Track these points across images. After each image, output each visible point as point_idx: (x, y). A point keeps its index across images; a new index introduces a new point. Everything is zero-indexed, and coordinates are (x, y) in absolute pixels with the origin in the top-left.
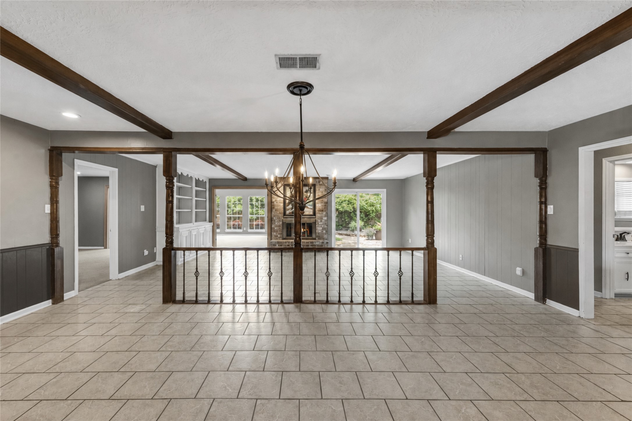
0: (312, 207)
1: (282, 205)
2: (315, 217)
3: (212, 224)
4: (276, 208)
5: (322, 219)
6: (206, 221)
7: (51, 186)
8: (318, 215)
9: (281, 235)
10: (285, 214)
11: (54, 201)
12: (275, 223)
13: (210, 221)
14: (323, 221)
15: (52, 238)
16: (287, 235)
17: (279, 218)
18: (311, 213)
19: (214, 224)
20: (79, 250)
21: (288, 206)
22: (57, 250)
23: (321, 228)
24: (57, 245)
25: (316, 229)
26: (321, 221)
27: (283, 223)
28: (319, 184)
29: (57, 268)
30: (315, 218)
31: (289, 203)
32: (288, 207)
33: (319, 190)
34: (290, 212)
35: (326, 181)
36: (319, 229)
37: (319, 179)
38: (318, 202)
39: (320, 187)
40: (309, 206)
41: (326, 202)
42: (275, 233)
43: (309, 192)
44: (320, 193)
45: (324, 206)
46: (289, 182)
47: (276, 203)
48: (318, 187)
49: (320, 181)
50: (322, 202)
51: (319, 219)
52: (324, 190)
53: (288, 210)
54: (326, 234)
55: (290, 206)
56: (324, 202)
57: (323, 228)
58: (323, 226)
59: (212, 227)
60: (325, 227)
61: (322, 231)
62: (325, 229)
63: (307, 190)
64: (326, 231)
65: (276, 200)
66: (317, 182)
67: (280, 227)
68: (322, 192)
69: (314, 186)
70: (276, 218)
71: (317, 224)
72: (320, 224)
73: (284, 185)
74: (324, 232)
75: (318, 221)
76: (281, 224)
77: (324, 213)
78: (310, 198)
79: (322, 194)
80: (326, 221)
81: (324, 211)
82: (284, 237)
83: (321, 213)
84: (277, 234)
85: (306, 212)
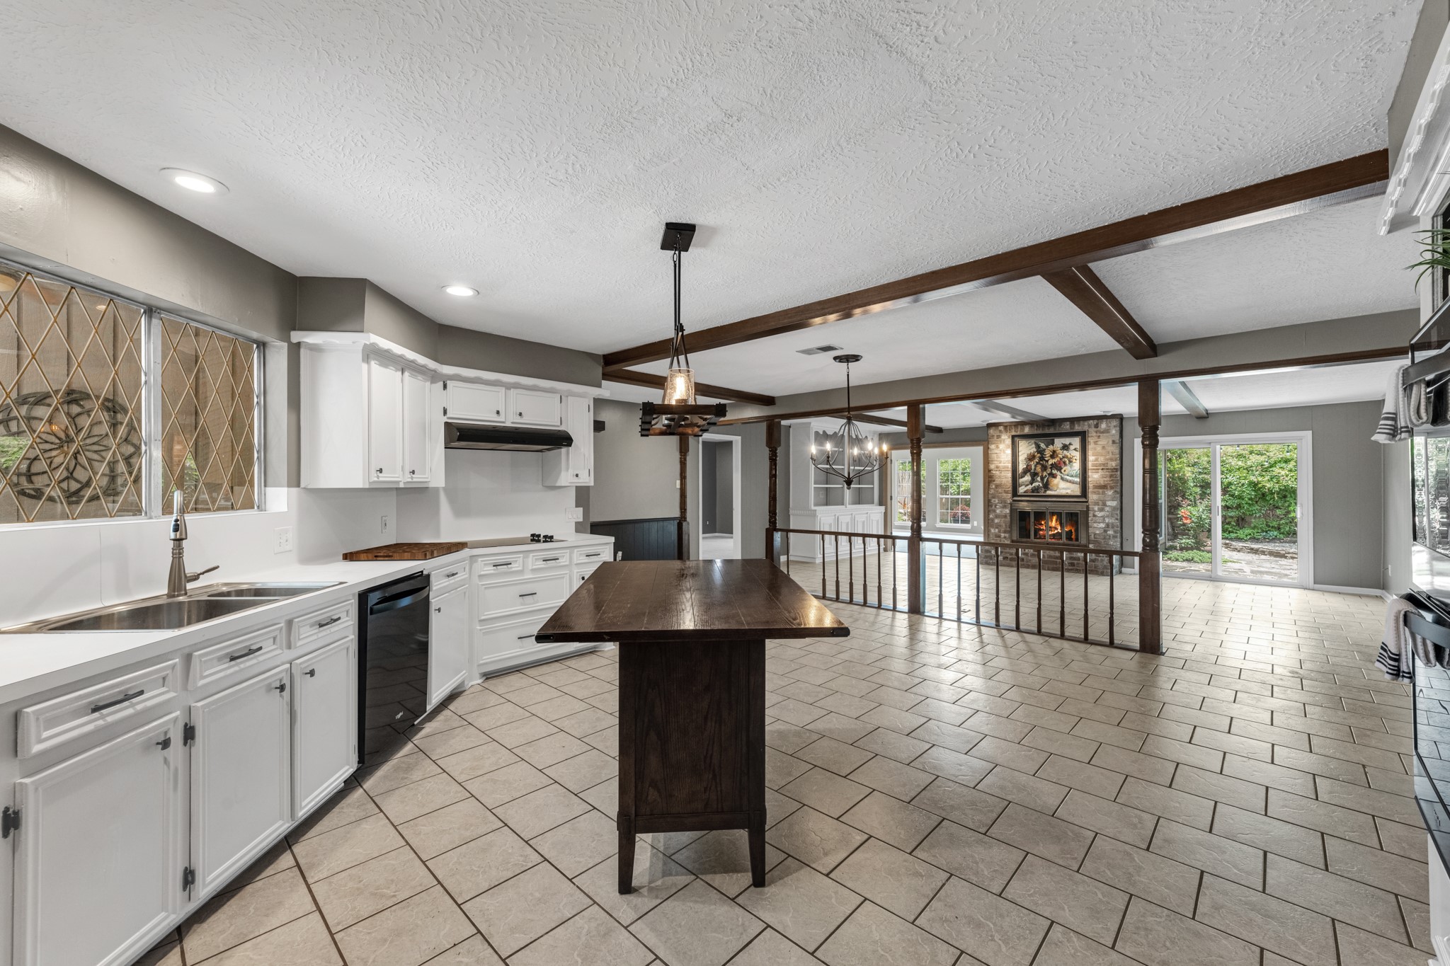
0: (1077, 480)
1: (1009, 475)
2: (1084, 500)
3: (882, 509)
4: (998, 481)
5: (1104, 505)
6: (873, 503)
7: (681, 462)
8: (1092, 497)
9: (1007, 535)
10: (1015, 493)
11: (683, 477)
12: (995, 511)
13: (881, 504)
14: (1107, 509)
15: (681, 512)
16: (1021, 535)
17: (1003, 502)
18: (1078, 493)
19: (886, 509)
20: (703, 538)
21: (1023, 477)
22: (684, 524)
23: (1102, 525)
24: (685, 520)
25: (1087, 526)
26: (1101, 510)
27: (1012, 510)
28: (1096, 429)
29: (685, 542)
30: (1087, 502)
32: (1021, 480)
33: (1096, 443)
34: (1026, 489)
35: (1115, 422)
36: (1095, 525)
37: (1098, 420)
38: (1094, 469)
39: (1099, 436)
40: (1072, 476)
41: (1115, 469)
42: (997, 530)
43: (1072, 447)
44: (1099, 449)
45: (1110, 477)
46: (1023, 430)
47: (997, 472)
48: (1092, 436)
49: (1097, 424)
50: (1102, 469)
51: (1097, 504)
52: (1111, 442)
53: (1022, 485)
54: (1115, 537)
55: (1027, 478)
56: (1108, 469)
57: (1108, 525)
58: (1107, 520)
59: (883, 514)
60: (1114, 521)
61: (1106, 531)
62: (1113, 527)
63: (1068, 444)
64: (1115, 532)
65: (997, 467)
66: (1089, 426)
67: (1005, 516)
68: (1104, 447)
69: (1083, 436)
70: (997, 501)
71: (1091, 515)
72: (1099, 514)
73: (1013, 437)
74: (1110, 532)
75: (1093, 508)
76: (1008, 511)
77: (1110, 493)
78: (1074, 461)
79: (1104, 451)
80: (1114, 508)
81: (1112, 488)
82: (1015, 538)
83: (1101, 491)
84: (999, 531)
85: (1063, 489)
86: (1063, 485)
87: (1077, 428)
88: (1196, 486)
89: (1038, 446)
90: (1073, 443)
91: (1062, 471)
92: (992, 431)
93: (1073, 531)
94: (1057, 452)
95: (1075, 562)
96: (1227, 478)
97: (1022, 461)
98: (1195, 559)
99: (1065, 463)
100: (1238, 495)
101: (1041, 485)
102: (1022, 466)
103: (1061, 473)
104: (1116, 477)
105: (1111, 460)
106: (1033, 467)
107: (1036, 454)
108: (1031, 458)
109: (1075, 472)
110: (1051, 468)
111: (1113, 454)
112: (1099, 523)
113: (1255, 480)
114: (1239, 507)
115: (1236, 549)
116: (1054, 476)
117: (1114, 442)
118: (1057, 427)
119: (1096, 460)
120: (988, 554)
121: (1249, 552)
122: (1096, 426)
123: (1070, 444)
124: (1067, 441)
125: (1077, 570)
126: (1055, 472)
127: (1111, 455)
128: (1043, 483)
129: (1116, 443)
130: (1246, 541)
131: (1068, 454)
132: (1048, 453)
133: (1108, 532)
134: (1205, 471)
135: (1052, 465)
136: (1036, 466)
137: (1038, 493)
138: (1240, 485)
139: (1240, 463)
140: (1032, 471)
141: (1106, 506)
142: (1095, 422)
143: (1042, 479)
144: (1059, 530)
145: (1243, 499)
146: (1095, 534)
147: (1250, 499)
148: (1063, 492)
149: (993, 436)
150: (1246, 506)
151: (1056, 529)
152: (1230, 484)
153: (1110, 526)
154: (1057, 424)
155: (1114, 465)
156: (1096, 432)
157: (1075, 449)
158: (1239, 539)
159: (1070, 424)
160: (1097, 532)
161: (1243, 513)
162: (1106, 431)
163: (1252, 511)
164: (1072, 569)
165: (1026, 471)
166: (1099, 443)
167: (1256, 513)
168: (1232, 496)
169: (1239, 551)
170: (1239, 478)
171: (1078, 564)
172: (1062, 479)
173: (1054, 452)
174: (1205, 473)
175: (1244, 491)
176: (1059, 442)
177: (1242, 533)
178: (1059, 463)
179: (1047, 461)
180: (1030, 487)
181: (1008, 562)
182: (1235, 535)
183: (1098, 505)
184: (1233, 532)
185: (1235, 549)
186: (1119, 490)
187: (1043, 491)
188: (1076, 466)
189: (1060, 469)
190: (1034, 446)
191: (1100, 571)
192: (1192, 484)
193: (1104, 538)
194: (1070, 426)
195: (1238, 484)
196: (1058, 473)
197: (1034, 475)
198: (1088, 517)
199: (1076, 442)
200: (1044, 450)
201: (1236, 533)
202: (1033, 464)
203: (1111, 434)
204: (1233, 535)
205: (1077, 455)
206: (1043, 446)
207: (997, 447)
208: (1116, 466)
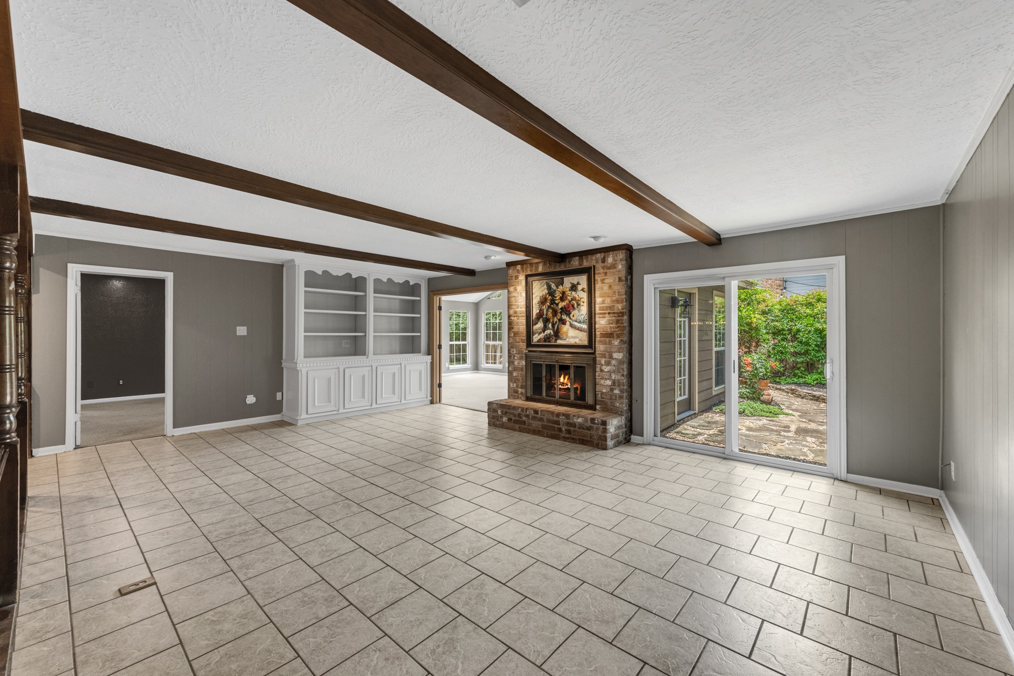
0: (585, 326)
1: (525, 321)
2: (591, 351)
3: (430, 357)
5: (611, 357)
6: (421, 352)
8: (600, 348)
9: (523, 391)
10: (529, 342)
12: (515, 363)
13: (429, 353)
14: (614, 362)
17: (520, 352)
18: (586, 343)
19: (433, 359)
21: (536, 324)
23: (609, 383)
25: (595, 384)
26: (608, 364)
27: (527, 363)
28: (603, 265)
30: (594, 353)
31: (538, 318)
32: (535, 327)
33: (603, 281)
34: (538, 338)
35: (621, 255)
36: (602, 382)
37: (605, 252)
38: (601, 314)
39: (606, 273)
40: (580, 322)
41: (621, 313)
42: (515, 385)
43: (580, 287)
44: (606, 288)
45: (617, 323)
46: (537, 268)
47: (515, 318)
48: (599, 273)
49: (604, 258)
50: (609, 313)
51: (603, 356)
52: (617, 280)
53: (536, 333)
54: (621, 397)
55: (540, 325)
56: (614, 313)
57: (614, 382)
58: (613, 376)
59: (429, 364)
60: (620, 378)
61: (612, 390)
62: (619, 386)
63: (576, 283)
64: (621, 391)
65: (515, 312)
66: (597, 262)
67: (522, 369)
68: (610, 286)
69: (589, 272)
70: (515, 352)
71: (598, 370)
72: (606, 369)
73: (527, 277)
74: (617, 392)
75: (600, 361)
76: (524, 363)
77: (616, 342)
78: (582, 304)
79: (610, 291)
80: (620, 362)
81: (618, 336)
82: (529, 395)
83: (607, 339)
84: (517, 386)
85: (572, 337)
86: (572, 333)
87: (586, 264)
88: (767, 333)
89: (549, 287)
90: (581, 283)
91: (571, 315)
92: (511, 271)
93: (579, 388)
94: (567, 293)
95: (572, 429)
96: (796, 325)
97: (536, 305)
98: (747, 412)
99: (573, 306)
100: (806, 342)
101: (552, 333)
102: (535, 311)
103: (570, 318)
104: (622, 323)
105: (618, 301)
106: (545, 312)
107: (548, 296)
108: (543, 301)
109: (582, 317)
110: (561, 313)
111: (619, 295)
112: (606, 379)
113: (821, 327)
114: (806, 353)
115: (801, 395)
116: (563, 322)
117: (620, 279)
118: (567, 264)
119: (603, 302)
120: (495, 414)
121: (811, 399)
122: (603, 261)
123: (578, 283)
124: (574, 279)
125: (573, 439)
126: (564, 317)
127: (617, 296)
128: (553, 331)
129: (622, 281)
130: (813, 386)
131: (576, 296)
132: (558, 295)
133: (614, 392)
134: (777, 319)
135: (562, 309)
136: (547, 311)
137: (550, 342)
138: (807, 332)
139: (808, 311)
140: (544, 316)
141: (613, 359)
142: (602, 255)
143: (553, 325)
144: (569, 386)
145: (810, 346)
146: (602, 393)
147: (816, 345)
148: (571, 341)
149: (512, 277)
150: (813, 353)
151: (567, 385)
152: (798, 331)
153: (617, 384)
154: (568, 260)
155: (620, 308)
156: (603, 268)
157: (583, 290)
158: (806, 384)
159: (580, 259)
160: (604, 391)
161: (811, 359)
162: (613, 266)
163: (819, 357)
164: (568, 438)
165: (540, 315)
166: (606, 281)
167: (822, 359)
168: (801, 342)
169: (803, 398)
170: (806, 326)
171: (574, 431)
172: (571, 325)
173: (563, 293)
174: (777, 321)
175: (810, 338)
176: (568, 281)
177: (810, 378)
178: (568, 307)
179: (557, 305)
180: (542, 335)
181: (512, 424)
182: (804, 380)
183: (605, 358)
184: (802, 377)
185: (799, 396)
186: (625, 338)
187: (553, 340)
188: (584, 309)
189: (568, 314)
190: (545, 287)
191: (596, 442)
192: (765, 331)
193: (611, 399)
194: (579, 262)
195: (805, 331)
196: (568, 319)
197: (546, 321)
198: (595, 372)
199: (583, 280)
200: (555, 291)
201: (805, 378)
202: (544, 308)
203: (617, 269)
204: (802, 380)
205: (584, 296)
206: (553, 286)
207: (516, 290)
208: (622, 309)
